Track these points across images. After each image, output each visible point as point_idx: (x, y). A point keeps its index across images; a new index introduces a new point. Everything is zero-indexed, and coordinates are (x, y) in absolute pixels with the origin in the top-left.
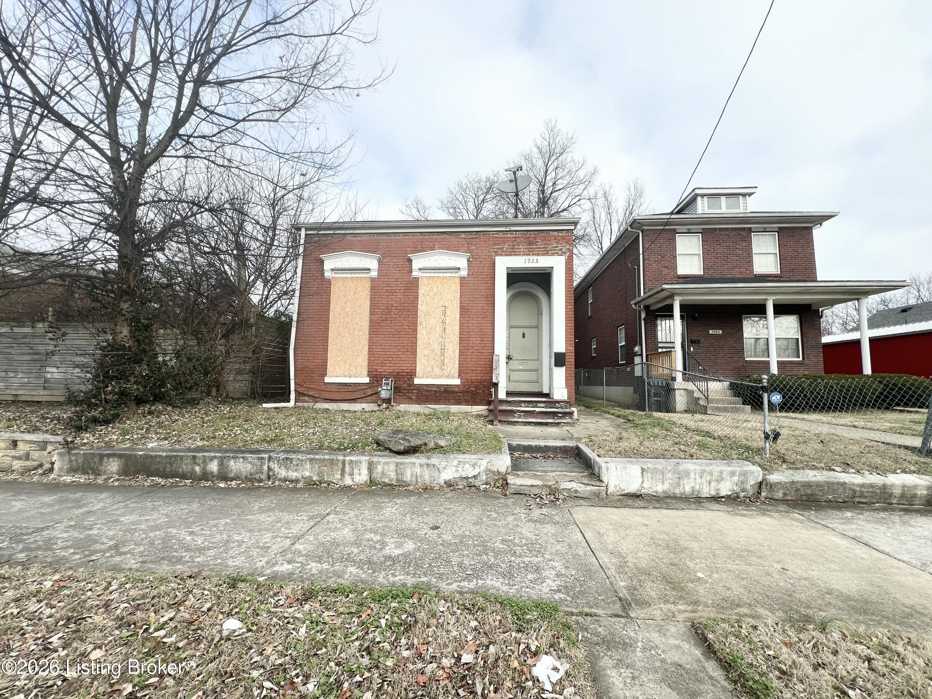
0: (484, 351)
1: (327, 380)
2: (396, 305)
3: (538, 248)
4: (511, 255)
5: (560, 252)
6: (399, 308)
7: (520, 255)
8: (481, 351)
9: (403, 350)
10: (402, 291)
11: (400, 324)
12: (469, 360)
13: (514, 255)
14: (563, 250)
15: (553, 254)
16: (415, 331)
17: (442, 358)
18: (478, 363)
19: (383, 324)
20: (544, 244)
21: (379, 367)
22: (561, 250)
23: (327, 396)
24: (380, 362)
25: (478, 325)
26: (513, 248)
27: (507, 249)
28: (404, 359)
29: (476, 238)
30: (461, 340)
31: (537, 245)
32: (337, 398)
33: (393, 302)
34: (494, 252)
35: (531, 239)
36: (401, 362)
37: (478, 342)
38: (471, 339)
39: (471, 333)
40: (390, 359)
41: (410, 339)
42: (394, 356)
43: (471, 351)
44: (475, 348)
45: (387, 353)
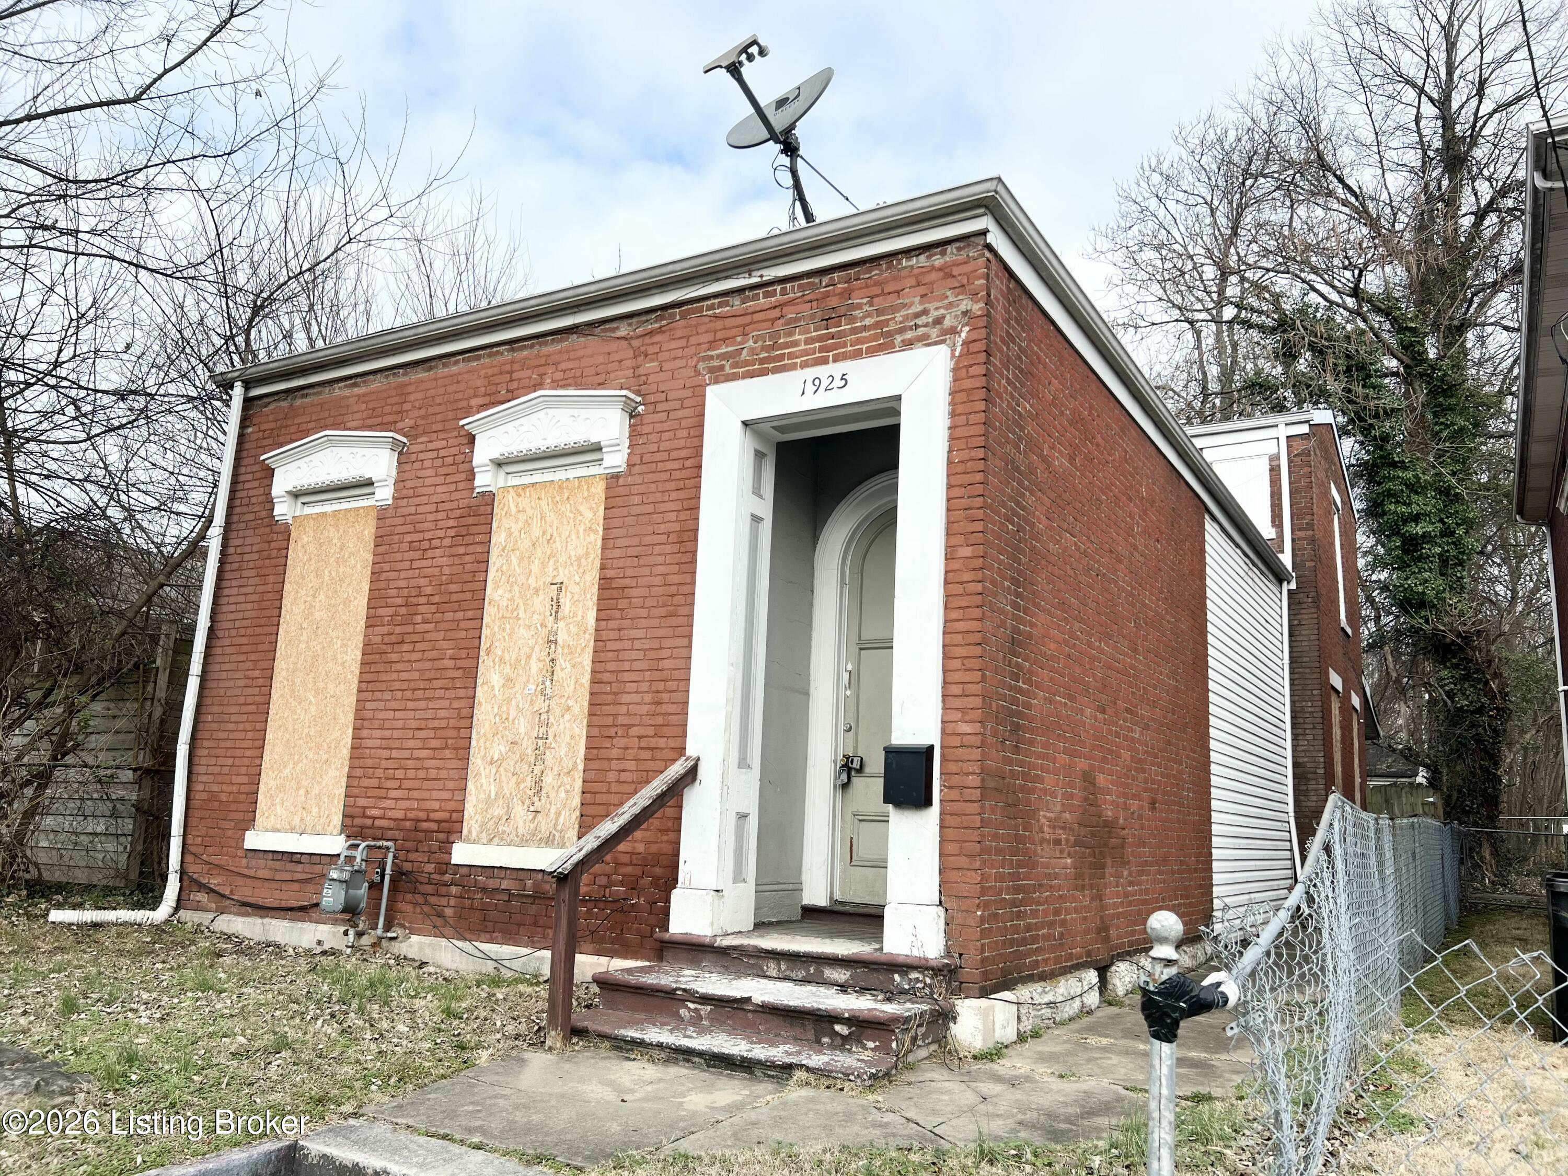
0: (662, 742)
1: (253, 840)
2: (428, 590)
3: (854, 331)
4: (764, 373)
5: (934, 333)
6: (436, 599)
7: (793, 367)
8: (653, 743)
9: (434, 743)
10: (447, 542)
11: (434, 654)
12: (612, 776)
13: (776, 370)
14: (948, 322)
15: (909, 344)
16: (471, 675)
17: (537, 770)
19: (394, 657)
20: (879, 312)
21: (372, 802)
22: (938, 321)
23: (245, 892)
24: (374, 782)
25: (647, 644)
26: (773, 348)
27: (752, 351)
28: (433, 773)
29: (660, 330)
30: (596, 704)
31: (853, 319)
32: (269, 902)
33: (423, 582)
34: (711, 370)
35: (833, 302)
36: (427, 784)
37: (644, 709)
38: (625, 698)
39: (626, 676)
40: (400, 774)
41: (456, 704)
42: (410, 763)
43: (622, 742)
44: (634, 731)
45: (395, 754)
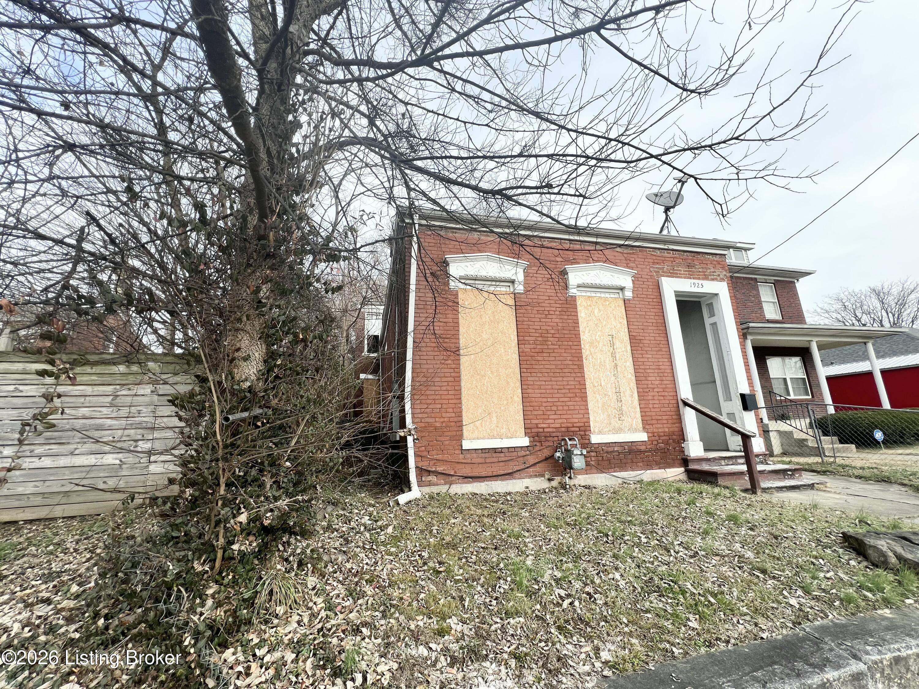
0: (666, 394)
1: (466, 446)
2: (553, 332)
3: (697, 272)
4: (673, 277)
5: (719, 278)
6: (557, 336)
7: (682, 277)
8: (663, 394)
9: (569, 395)
10: (558, 313)
11: (561, 358)
12: (651, 406)
13: (677, 277)
14: (722, 276)
16: (581, 367)
17: (619, 404)
18: (662, 409)
19: (539, 358)
20: (703, 268)
21: (541, 421)
23: (467, 471)
24: (541, 413)
25: (654, 360)
26: (674, 270)
27: (668, 269)
28: (572, 408)
30: (638, 381)
31: (696, 268)
32: (483, 474)
33: (548, 328)
34: (655, 272)
35: (689, 261)
36: (569, 412)
37: (657, 382)
38: (649, 379)
39: (648, 371)
40: (554, 408)
41: (577, 379)
42: (559, 404)
43: (652, 394)
44: (656, 390)
45: (549, 400)
